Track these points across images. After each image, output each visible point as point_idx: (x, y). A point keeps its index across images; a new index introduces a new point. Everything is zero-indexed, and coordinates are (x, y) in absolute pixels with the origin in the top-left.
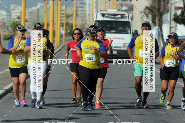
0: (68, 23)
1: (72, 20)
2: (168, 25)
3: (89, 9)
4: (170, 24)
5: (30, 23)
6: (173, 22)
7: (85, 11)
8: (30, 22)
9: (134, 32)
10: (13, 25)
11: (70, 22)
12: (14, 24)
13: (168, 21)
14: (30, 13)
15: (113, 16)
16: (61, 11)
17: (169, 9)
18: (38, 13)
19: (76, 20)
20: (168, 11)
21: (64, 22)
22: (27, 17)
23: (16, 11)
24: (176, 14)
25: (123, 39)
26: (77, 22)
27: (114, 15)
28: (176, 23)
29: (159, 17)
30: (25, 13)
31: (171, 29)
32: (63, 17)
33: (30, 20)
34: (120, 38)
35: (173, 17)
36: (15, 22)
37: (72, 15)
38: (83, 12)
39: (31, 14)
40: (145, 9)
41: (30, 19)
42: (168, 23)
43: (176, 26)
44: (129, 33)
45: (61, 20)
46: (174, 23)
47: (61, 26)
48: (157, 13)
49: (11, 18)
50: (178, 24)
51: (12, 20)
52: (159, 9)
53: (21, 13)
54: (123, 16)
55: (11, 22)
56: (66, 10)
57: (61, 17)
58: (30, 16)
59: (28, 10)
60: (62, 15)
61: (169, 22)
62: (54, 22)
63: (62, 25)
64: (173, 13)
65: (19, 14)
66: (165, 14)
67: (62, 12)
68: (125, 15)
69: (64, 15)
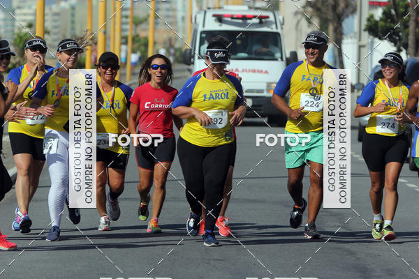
0: (138, 36)
1: (146, 30)
2: (355, 41)
3: (184, 6)
4: (360, 40)
5: (55, 37)
6: (365, 35)
7: (174, 10)
8: (55, 34)
9: (288, 55)
10: (18, 40)
11: (142, 34)
12: (21, 38)
13: (355, 33)
14: (56, 14)
15: (240, 21)
16: (123, 9)
17: (356, 6)
18: (73, 15)
19: (155, 29)
20: (354, 11)
21: (129, 34)
22: (48, 24)
23: (25, 11)
24: (372, 16)
25: (266, 72)
26: (157, 35)
27: (244, 18)
28: (371, 37)
29: (335, 24)
30: (44, 15)
31: (362, 49)
32: (127, 23)
33: (56, 30)
34: (260, 69)
35: (364, 23)
36: (22, 35)
37: (145, 20)
38: (171, 13)
39: (56, 17)
40: (304, 7)
41: (55, 27)
42: (355, 37)
43: (372, 43)
44: (280, 59)
45: (122, 30)
46: (368, 38)
47: (122, 44)
48: (330, 15)
49: (13, 26)
50: (376, 40)
51: (16, 31)
52: (335, 7)
53: (35, 14)
54: (263, 20)
55: (14, 34)
56: (132, 8)
57: (122, 23)
58: (55, 21)
59: (51, 9)
60: (124, 20)
61: (358, 35)
62: (107, 36)
63: (124, 41)
64: (365, 15)
65: (30, 18)
66: (347, 16)
67: (125, 13)
68: (268, 17)
69: (129, 20)
